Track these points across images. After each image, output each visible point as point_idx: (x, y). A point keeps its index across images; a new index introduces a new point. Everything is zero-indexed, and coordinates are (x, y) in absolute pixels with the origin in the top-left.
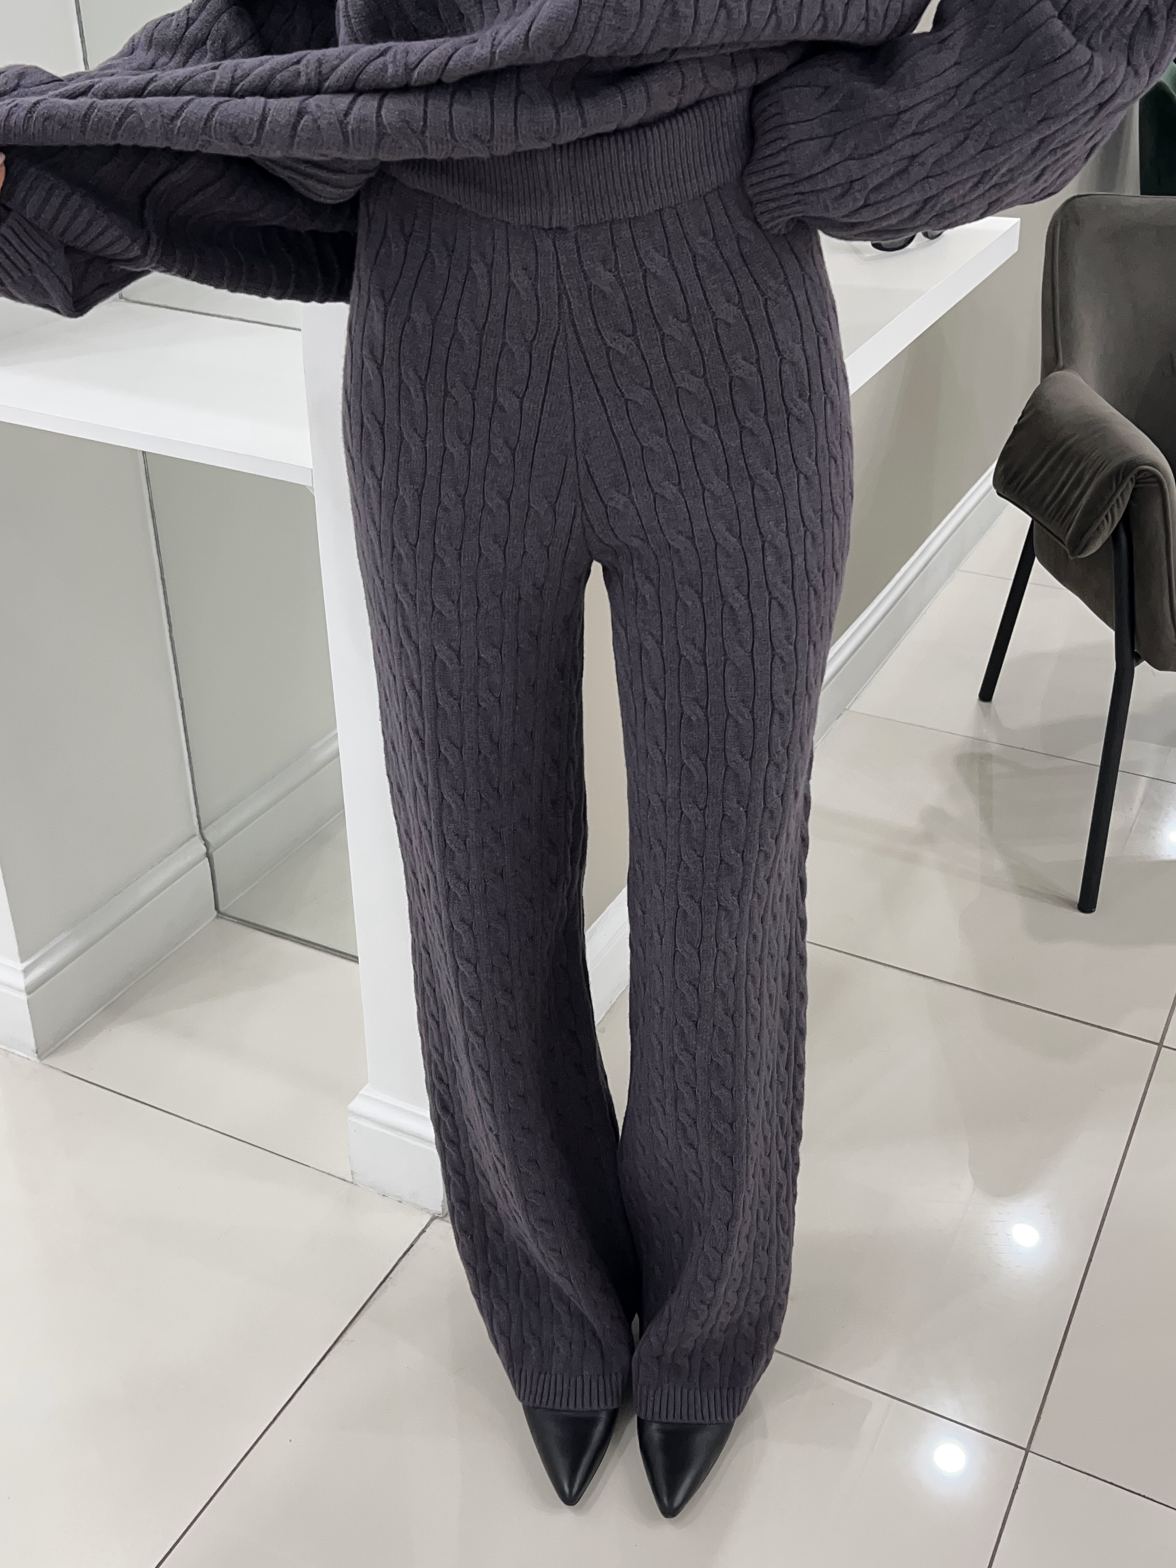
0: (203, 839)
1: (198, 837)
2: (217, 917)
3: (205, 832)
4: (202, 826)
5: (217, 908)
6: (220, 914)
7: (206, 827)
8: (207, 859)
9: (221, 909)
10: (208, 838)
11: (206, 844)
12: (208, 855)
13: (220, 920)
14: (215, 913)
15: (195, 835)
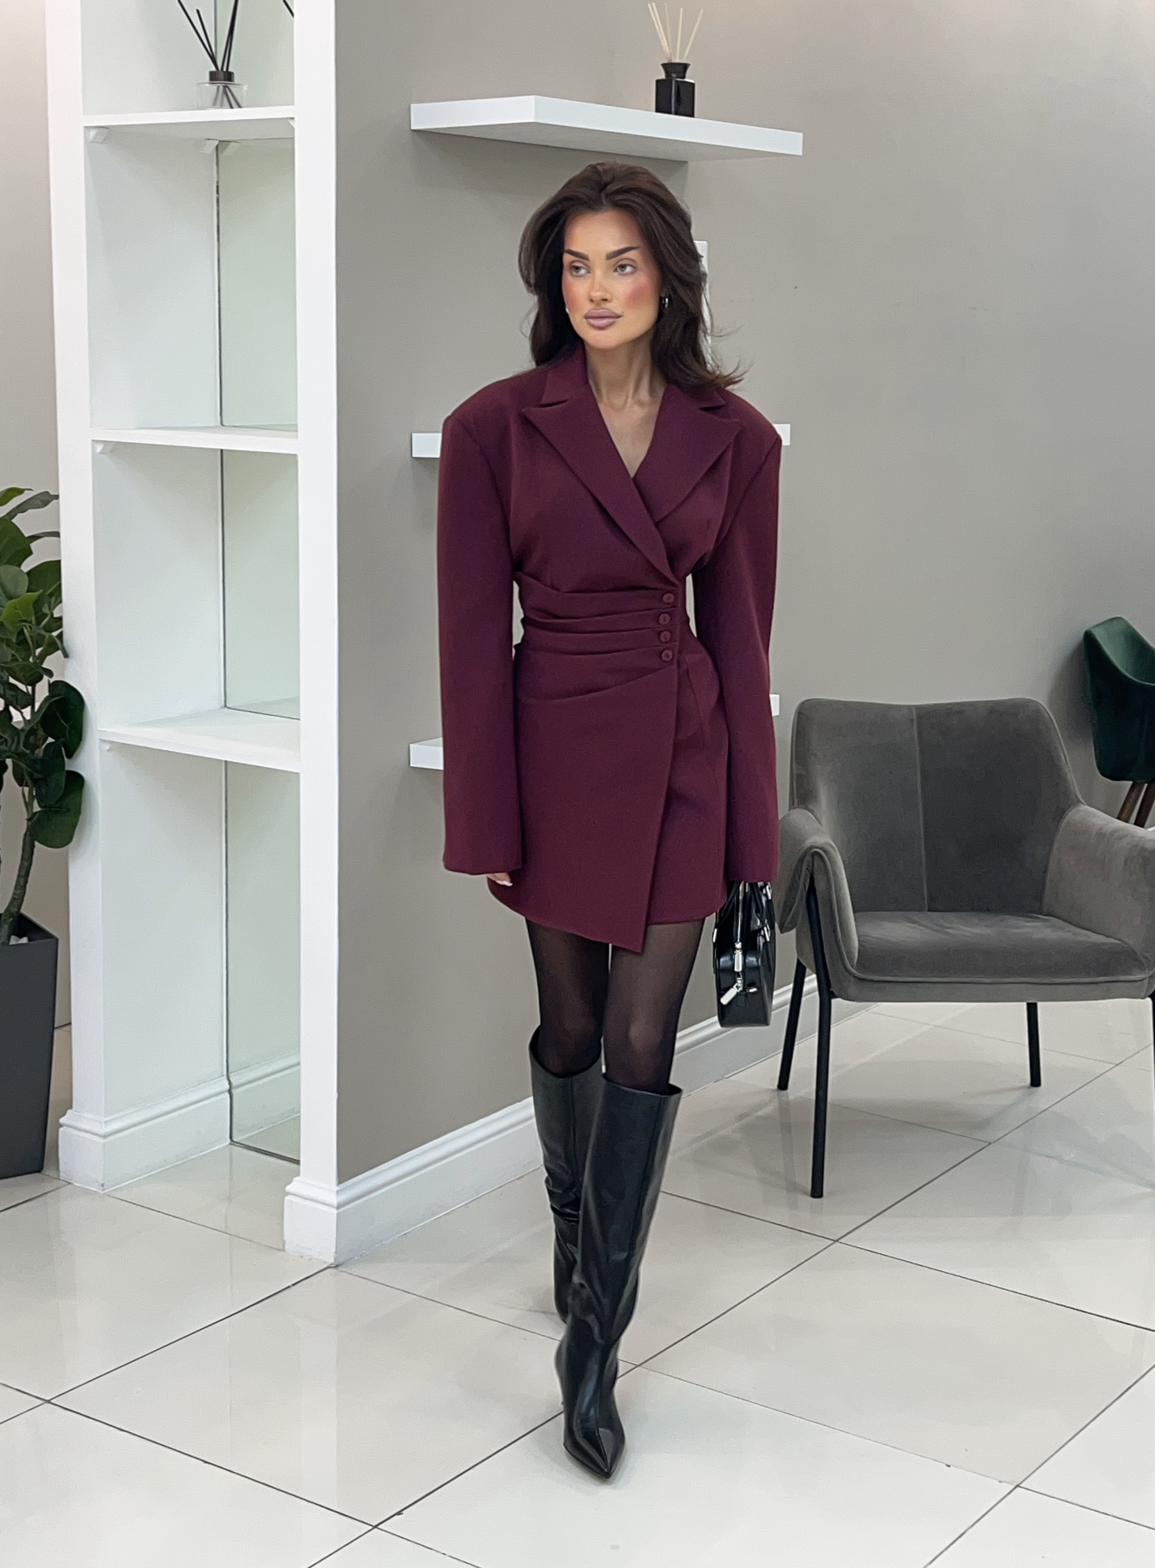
0: (229, 1080)
1: (225, 1077)
2: (230, 1144)
3: (231, 1075)
4: (230, 1070)
5: (231, 1137)
6: (232, 1142)
7: (231, 1073)
8: (228, 1095)
9: (235, 1139)
10: (231, 1079)
11: (230, 1084)
12: (230, 1091)
13: (232, 1146)
14: (229, 1141)
15: (223, 1076)
